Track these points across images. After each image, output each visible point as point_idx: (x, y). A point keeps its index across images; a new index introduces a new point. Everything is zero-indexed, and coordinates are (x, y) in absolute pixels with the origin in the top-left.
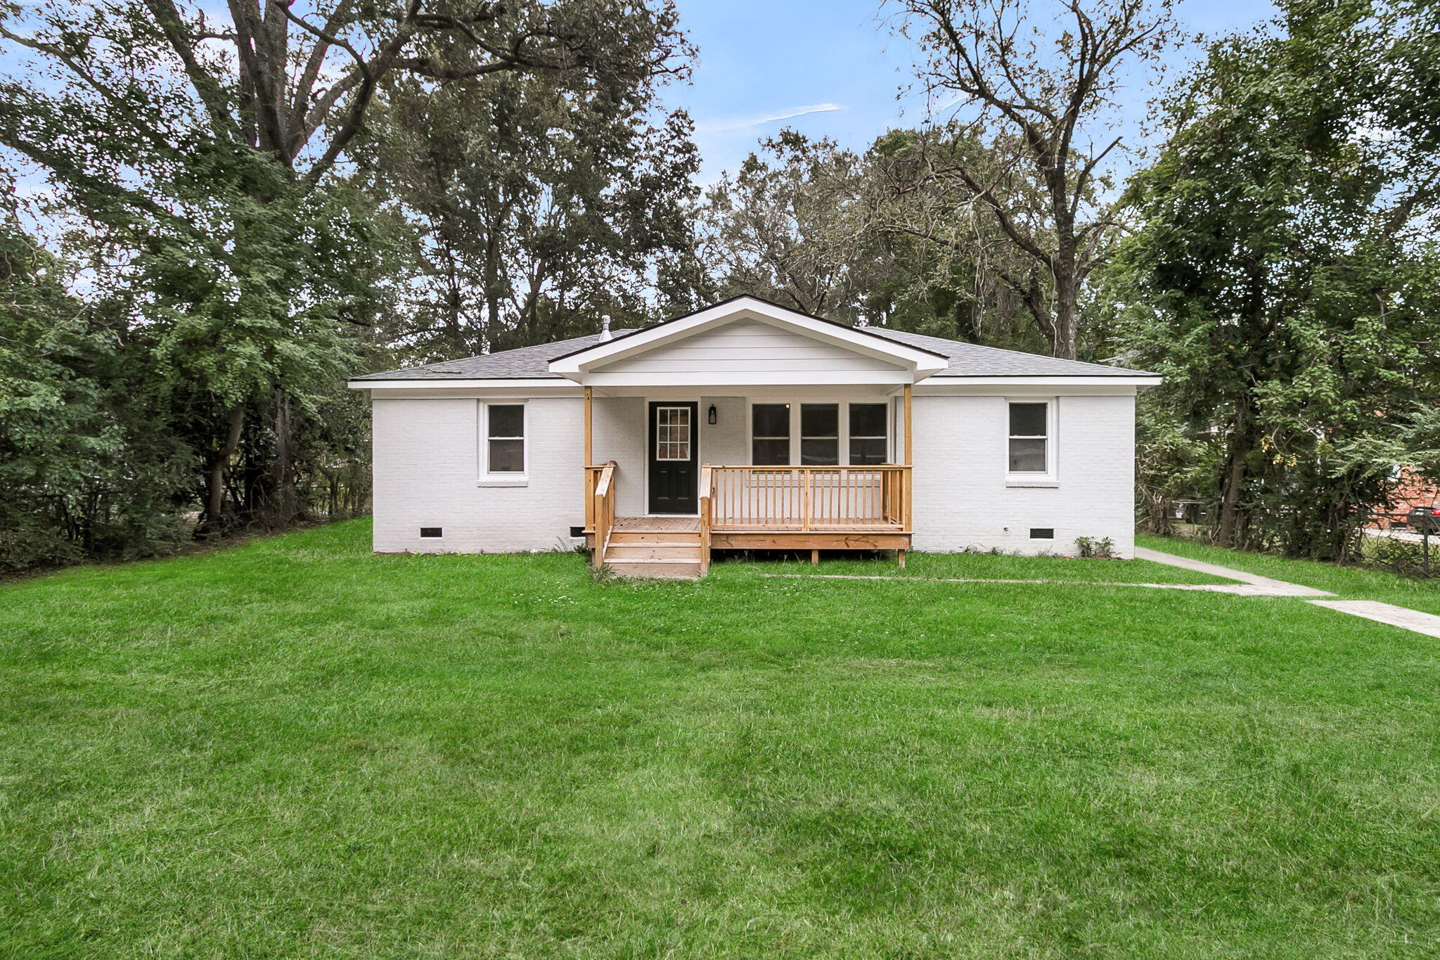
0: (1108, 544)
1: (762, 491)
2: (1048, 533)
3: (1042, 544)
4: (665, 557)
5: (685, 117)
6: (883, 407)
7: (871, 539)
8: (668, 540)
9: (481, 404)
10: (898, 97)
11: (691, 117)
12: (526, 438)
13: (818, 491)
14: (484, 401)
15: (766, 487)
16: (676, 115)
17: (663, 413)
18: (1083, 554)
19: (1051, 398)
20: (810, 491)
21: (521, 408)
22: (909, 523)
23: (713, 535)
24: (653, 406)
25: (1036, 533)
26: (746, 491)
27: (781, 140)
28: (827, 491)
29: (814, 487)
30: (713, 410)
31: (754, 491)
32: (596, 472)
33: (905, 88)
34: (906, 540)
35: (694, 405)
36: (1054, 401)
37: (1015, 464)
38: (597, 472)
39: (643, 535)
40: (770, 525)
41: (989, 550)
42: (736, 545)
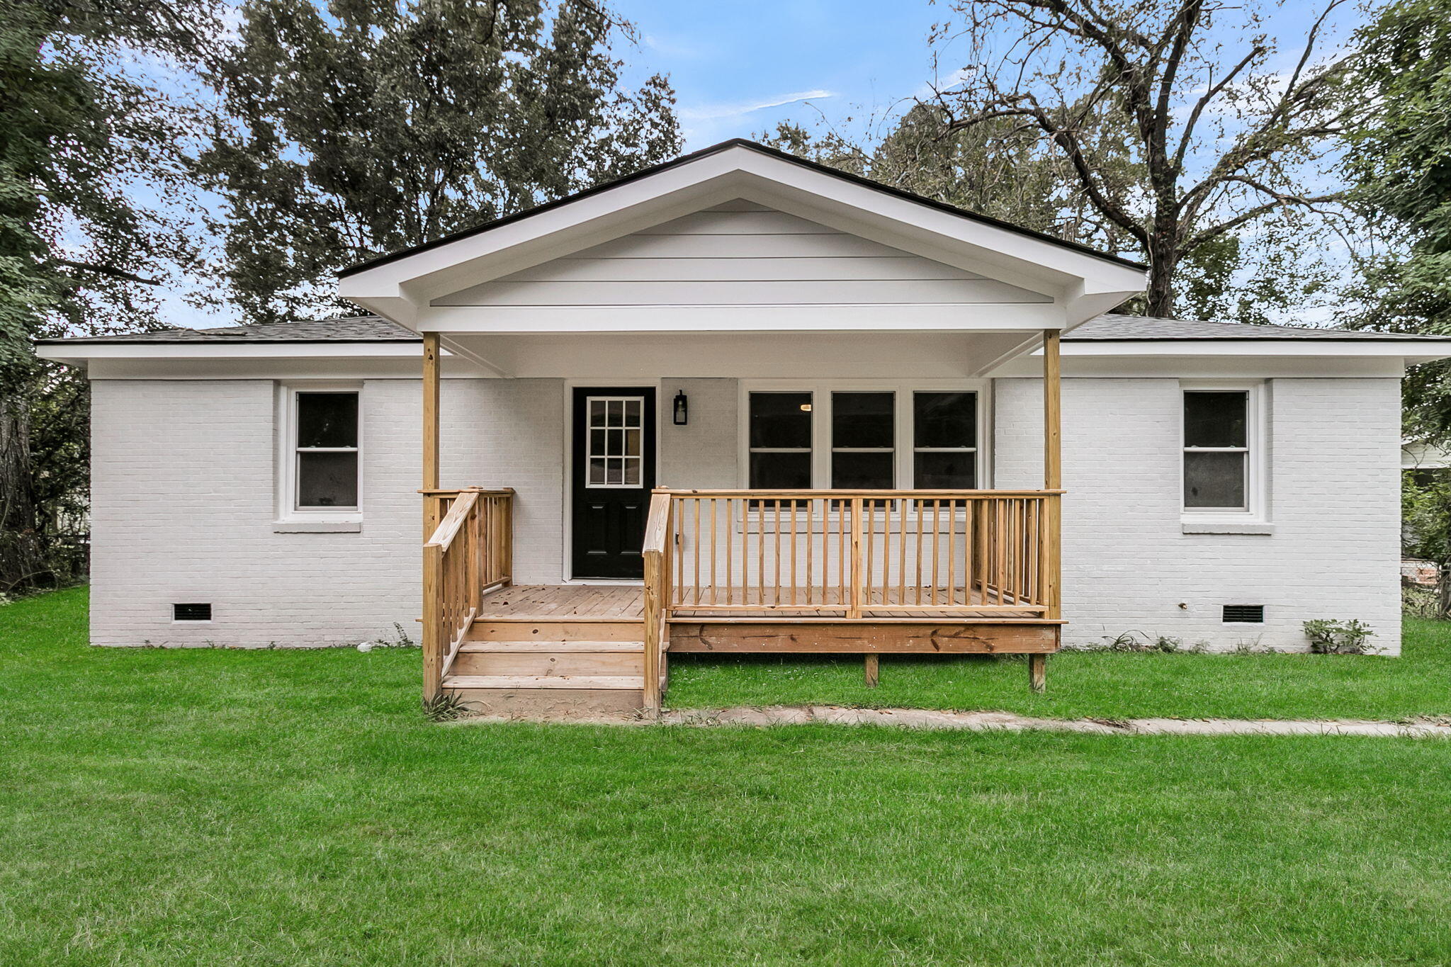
0: (1358, 632)
1: (770, 540)
2: (1252, 614)
3: (1244, 633)
4: (577, 672)
5: (664, 86)
6: (969, 400)
7: (982, 635)
8: (585, 637)
9: (283, 390)
10: (931, 40)
11: (672, 87)
12: (361, 449)
13: (879, 541)
14: (290, 384)
15: (778, 533)
16: (654, 82)
17: (598, 406)
18: (1315, 649)
19: (1256, 382)
20: (863, 541)
21: (354, 396)
22: (1056, 602)
23: (673, 625)
24: (580, 395)
25: (1234, 613)
26: (737, 541)
27: (778, 135)
28: (895, 541)
29: (870, 533)
30: (681, 401)
31: (754, 541)
32: (443, 502)
33: (940, 28)
34: (1050, 635)
35: (649, 393)
36: (1262, 389)
37: (1195, 495)
38: (445, 501)
39: (534, 627)
40: (785, 606)
41: (1153, 642)
42: (719, 643)
